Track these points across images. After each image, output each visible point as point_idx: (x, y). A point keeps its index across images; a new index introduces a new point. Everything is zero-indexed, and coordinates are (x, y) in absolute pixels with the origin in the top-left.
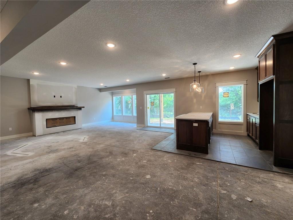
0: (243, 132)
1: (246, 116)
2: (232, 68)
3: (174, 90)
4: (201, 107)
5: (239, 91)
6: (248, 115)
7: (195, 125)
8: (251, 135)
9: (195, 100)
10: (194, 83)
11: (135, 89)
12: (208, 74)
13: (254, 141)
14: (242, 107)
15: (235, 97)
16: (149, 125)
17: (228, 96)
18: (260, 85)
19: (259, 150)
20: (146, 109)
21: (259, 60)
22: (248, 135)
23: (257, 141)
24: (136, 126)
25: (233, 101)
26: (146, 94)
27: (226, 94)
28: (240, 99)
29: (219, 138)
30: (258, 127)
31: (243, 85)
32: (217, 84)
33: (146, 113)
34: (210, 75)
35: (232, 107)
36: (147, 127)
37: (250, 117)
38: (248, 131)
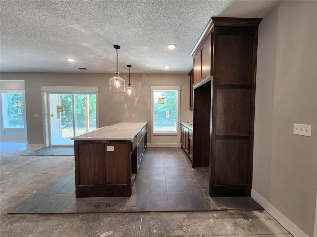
0: (177, 143)
1: (180, 126)
2: (167, 68)
3: (97, 89)
4: (134, 115)
5: (174, 99)
6: (181, 124)
7: (110, 149)
8: (184, 147)
9: (126, 106)
10: (116, 78)
11: (24, 81)
12: (142, 72)
13: (188, 156)
14: (176, 114)
15: (171, 105)
16: (53, 143)
17: (163, 102)
18: (194, 90)
19: (192, 169)
20: (46, 117)
21: (193, 59)
22: (182, 147)
23: (191, 156)
24: (26, 148)
25: (170, 108)
26: (47, 92)
27: (161, 101)
28: (174, 107)
29: (152, 156)
30: (192, 140)
31: (177, 91)
32: (153, 87)
33: (47, 124)
34: (144, 74)
35: (168, 116)
36: (49, 147)
37: (184, 127)
38: (181, 142)
